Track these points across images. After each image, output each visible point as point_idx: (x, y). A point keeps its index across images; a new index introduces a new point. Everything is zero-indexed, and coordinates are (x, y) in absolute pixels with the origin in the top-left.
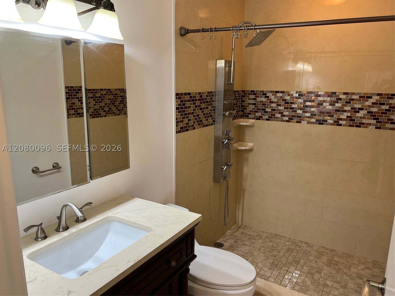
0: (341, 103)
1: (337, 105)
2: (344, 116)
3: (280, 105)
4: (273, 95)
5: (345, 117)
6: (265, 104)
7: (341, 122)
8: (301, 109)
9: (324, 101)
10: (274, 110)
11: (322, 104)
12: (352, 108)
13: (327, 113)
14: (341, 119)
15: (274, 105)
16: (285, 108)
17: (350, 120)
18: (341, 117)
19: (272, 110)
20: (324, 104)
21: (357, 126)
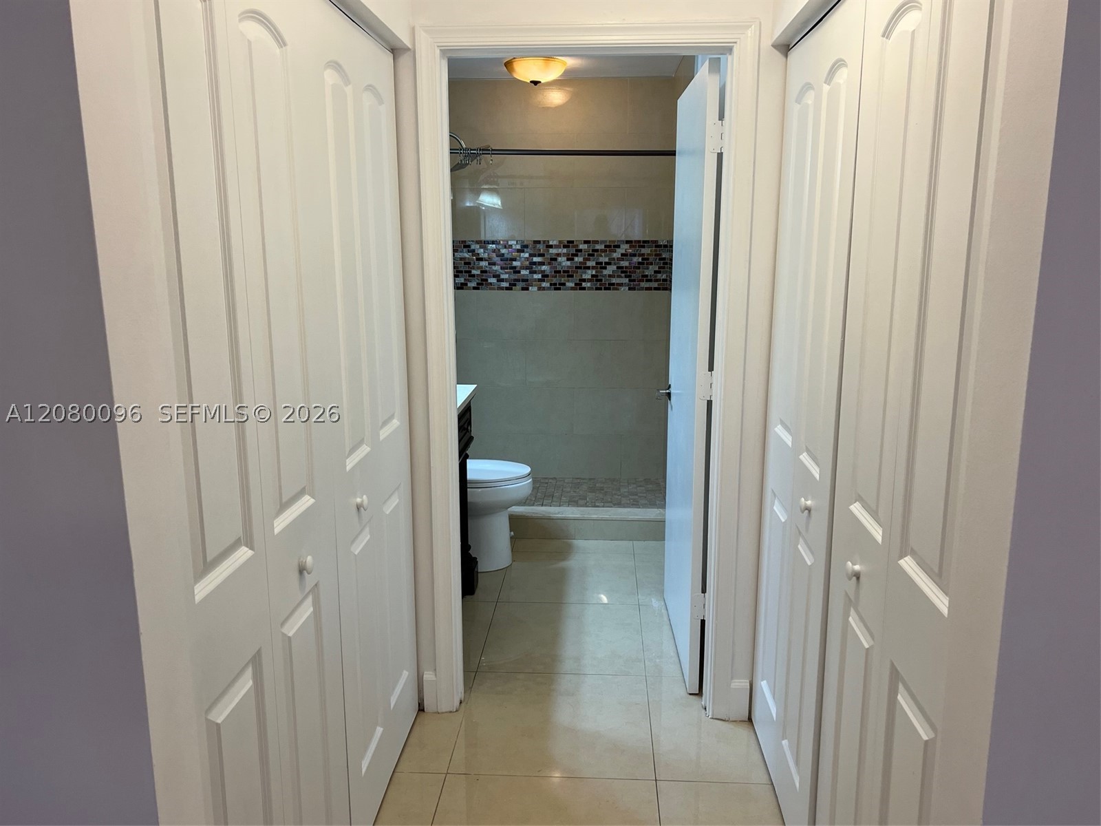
0: (581, 256)
1: (576, 259)
2: (588, 275)
3: (494, 264)
4: (481, 247)
5: (590, 277)
6: (469, 263)
7: (584, 284)
8: (527, 268)
9: (559, 255)
10: (486, 272)
11: (556, 259)
12: (597, 263)
13: (564, 272)
14: (584, 280)
15: (483, 264)
16: (502, 268)
17: (597, 280)
18: (585, 276)
19: (482, 272)
20: (559, 259)
21: (606, 289)
